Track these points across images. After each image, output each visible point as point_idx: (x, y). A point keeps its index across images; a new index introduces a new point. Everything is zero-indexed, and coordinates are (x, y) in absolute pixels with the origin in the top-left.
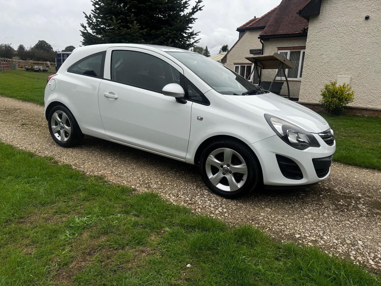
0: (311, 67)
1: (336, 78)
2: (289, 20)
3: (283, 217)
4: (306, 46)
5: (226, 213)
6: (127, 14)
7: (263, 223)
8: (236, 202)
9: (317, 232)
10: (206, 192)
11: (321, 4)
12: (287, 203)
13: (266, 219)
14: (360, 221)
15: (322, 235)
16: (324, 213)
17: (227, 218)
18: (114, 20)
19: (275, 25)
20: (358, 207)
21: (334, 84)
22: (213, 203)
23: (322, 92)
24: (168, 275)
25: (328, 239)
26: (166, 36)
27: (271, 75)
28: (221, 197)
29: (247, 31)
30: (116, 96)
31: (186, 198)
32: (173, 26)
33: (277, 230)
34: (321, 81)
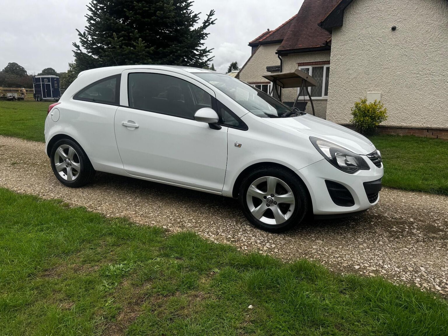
0: (337, 83)
1: (365, 95)
2: (308, 32)
3: (337, 248)
4: (331, 61)
5: (275, 249)
6: (130, 30)
7: (318, 257)
8: (283, 236)
9: (376, 261)
10: (248, 228)
11: (344, 15)
12: (338, 233)
13: (319, 252)
14: (418, 247)
15: (382, 265)
16: (379, 241)
17: (277, 254)
18: (115, 38)
19: (294, 38)
20: (413, 233)
21: (364, 102)
22: (259, 239)
23: (352, 110)
24: (232, 319)
25: (389, 268)
26: (176, 54)
27: (292, 95)
28: (266, 231)
29: (260, 46)
30: (137, 125)
31: (227, 235)
32: (183, 43)
33: (334, 263)
34: (350, 99)
